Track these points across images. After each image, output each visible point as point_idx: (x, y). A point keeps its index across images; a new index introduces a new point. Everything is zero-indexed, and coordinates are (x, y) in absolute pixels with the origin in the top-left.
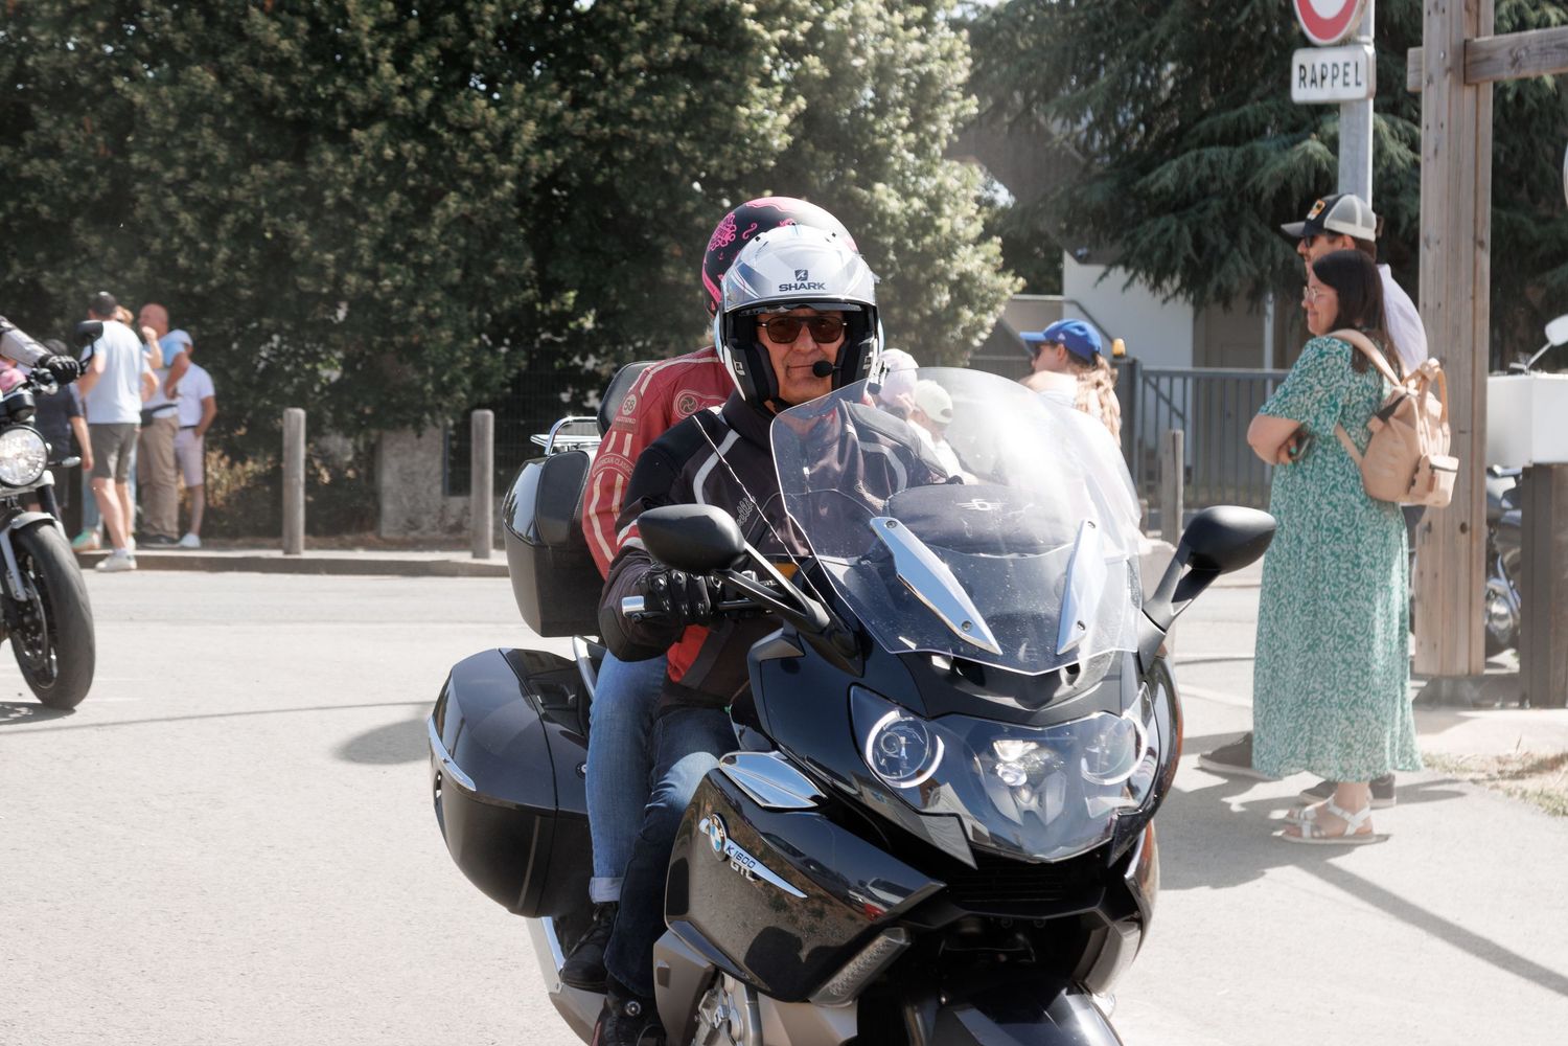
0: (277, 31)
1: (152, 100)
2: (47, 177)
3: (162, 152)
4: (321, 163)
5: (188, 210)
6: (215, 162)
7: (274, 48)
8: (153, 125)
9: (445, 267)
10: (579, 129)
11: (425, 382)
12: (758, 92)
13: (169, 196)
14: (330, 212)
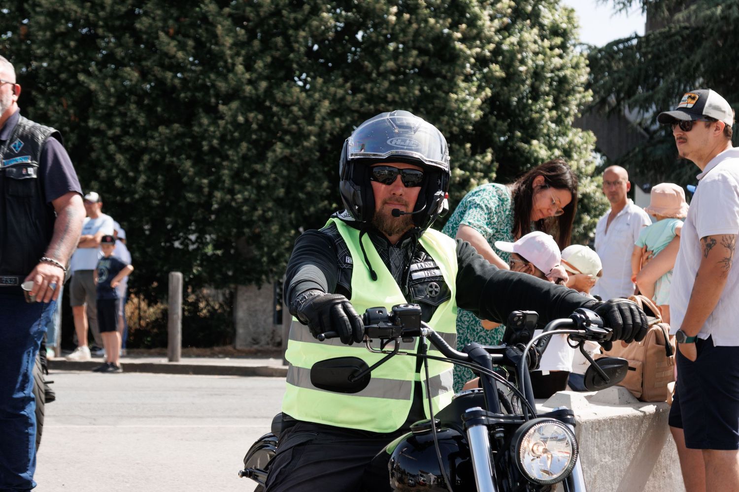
0: (175, 46)
1: (101, 87)
3: (108, 118)
4: (200, 125)
5: (121, 153)
6: (138, 125)
7: (174, 57)
8: (101, 102)
9: (274, 188)
10: (356, 106)
11: (262, 256)
12: (463, 85)
13: (110, 144)
14: (206, 154)
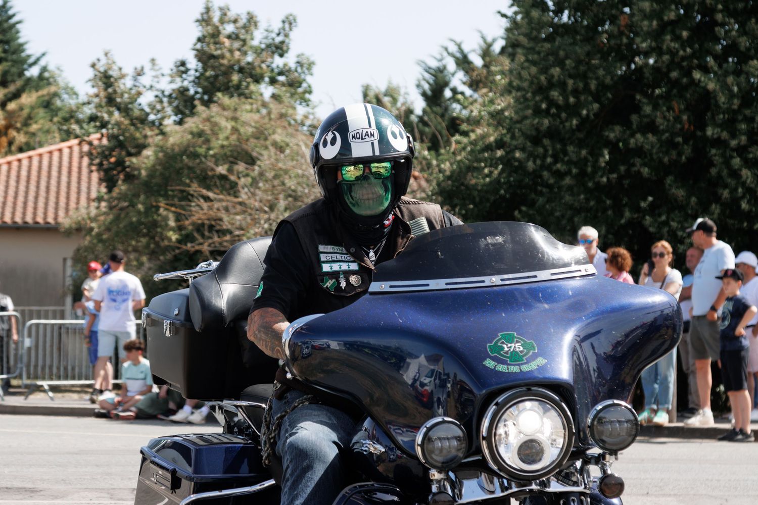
1: (721, 87)
2: (647, 147)
5: (749, 168)
8: (722, 105)
13: (734, 158)
